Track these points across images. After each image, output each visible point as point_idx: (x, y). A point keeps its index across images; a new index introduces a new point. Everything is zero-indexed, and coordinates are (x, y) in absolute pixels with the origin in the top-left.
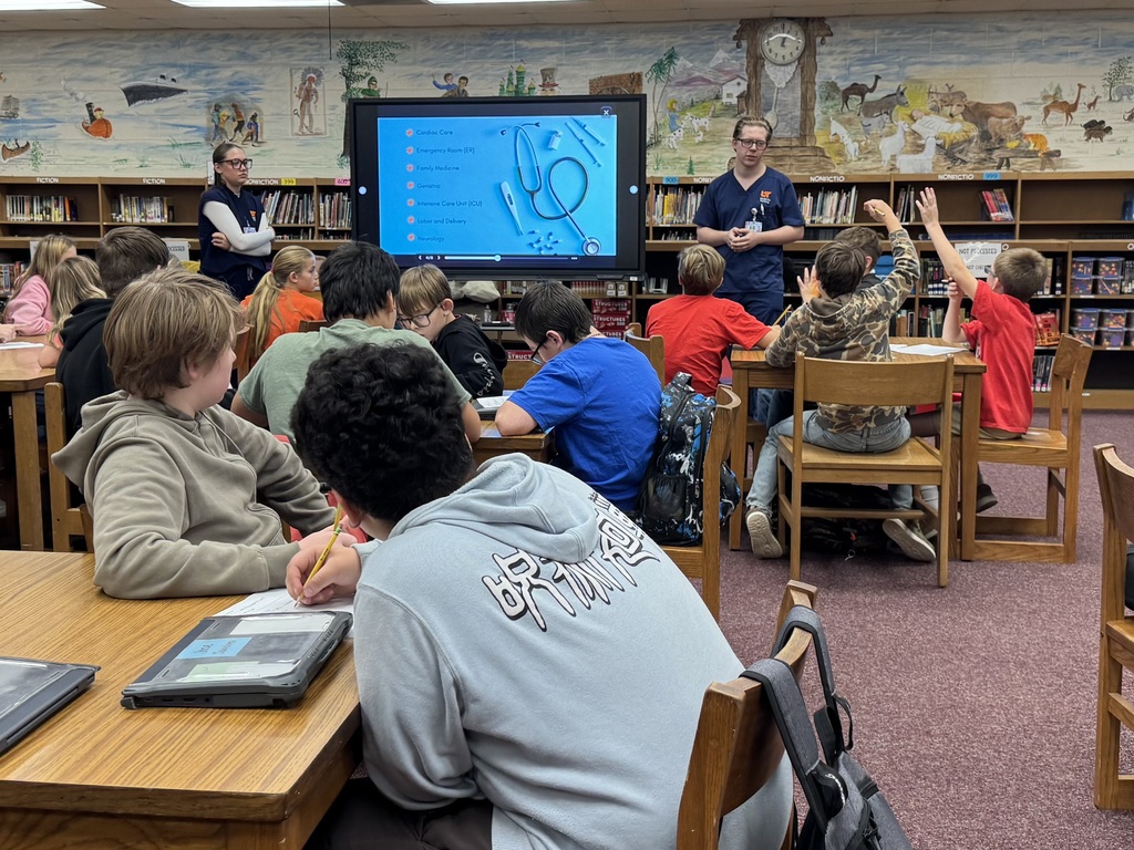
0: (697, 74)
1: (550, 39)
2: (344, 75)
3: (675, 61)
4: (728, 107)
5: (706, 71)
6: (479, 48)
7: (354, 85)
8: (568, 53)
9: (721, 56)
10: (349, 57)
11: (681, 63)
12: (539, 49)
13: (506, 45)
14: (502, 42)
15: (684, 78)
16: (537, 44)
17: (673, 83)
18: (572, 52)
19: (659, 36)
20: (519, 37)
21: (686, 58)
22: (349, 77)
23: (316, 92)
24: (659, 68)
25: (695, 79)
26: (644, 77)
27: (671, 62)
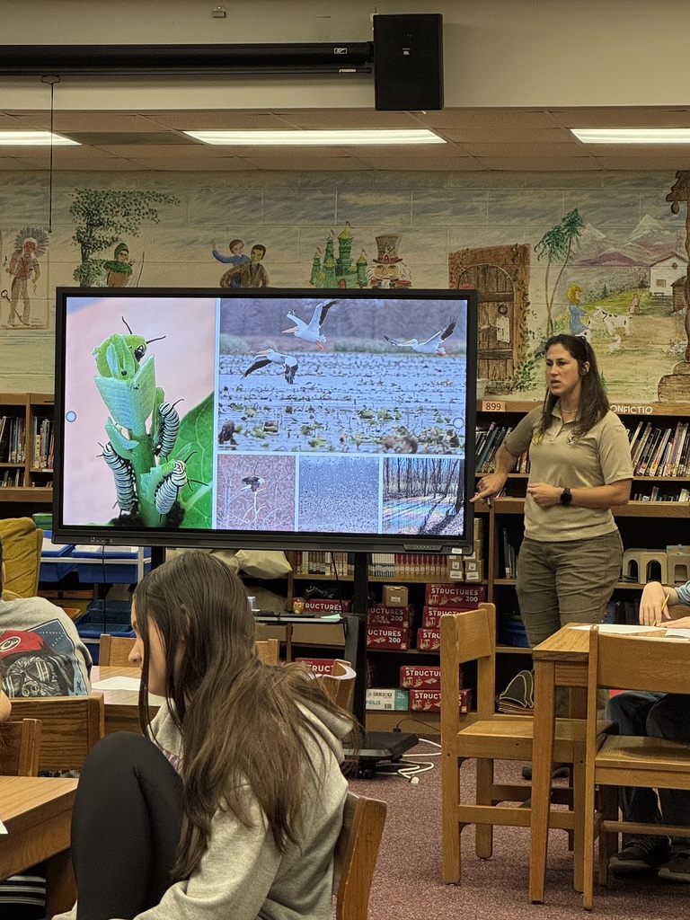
0: (612, 249)
1: (389, 192)
2: (80, 241)
3: (580, 230)
4: (659, 300)
5: (624, 245)
6: (283, 204)
7: (93, 256)
8: (416, 214)
9: (647, 224)
10: (88, 214)
11: (588, 232)
12: (373, 207)
13: (325, 200)
14: (319, 195)
15: (593, 255)
16: (371, 199)
17: (576, 262)
18: (424, 212)
19: (556, 192)
20: (344, 188)
21: (595, 226)
22: (86, 244)
23: (36, 265)
24: (555, 239)
25: (609, 257)
26: (531, 251)
27: (574, 231)
